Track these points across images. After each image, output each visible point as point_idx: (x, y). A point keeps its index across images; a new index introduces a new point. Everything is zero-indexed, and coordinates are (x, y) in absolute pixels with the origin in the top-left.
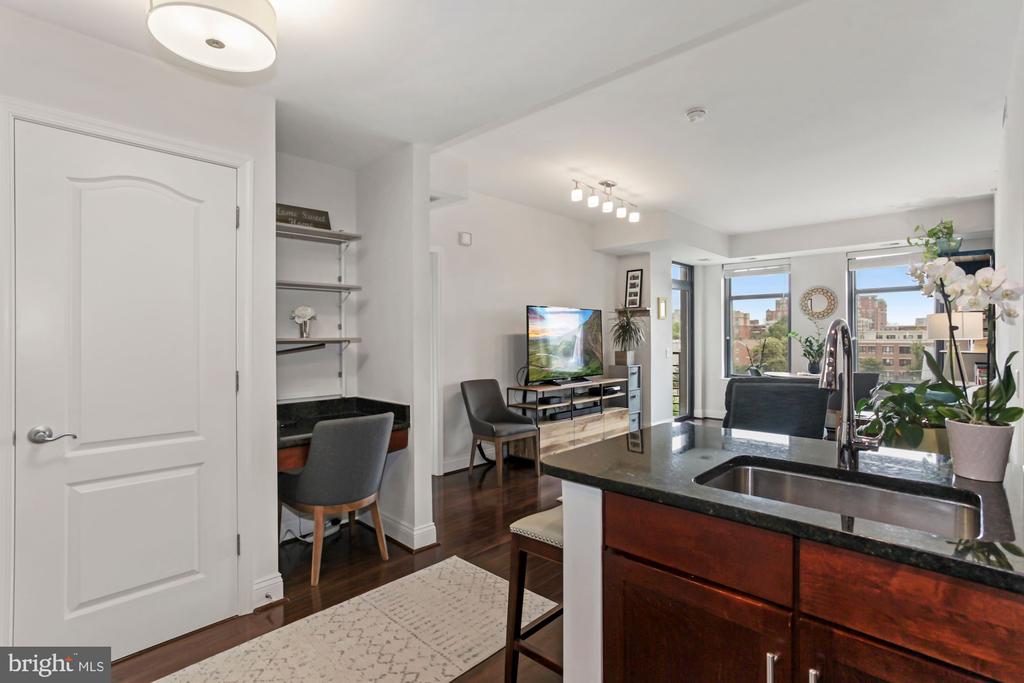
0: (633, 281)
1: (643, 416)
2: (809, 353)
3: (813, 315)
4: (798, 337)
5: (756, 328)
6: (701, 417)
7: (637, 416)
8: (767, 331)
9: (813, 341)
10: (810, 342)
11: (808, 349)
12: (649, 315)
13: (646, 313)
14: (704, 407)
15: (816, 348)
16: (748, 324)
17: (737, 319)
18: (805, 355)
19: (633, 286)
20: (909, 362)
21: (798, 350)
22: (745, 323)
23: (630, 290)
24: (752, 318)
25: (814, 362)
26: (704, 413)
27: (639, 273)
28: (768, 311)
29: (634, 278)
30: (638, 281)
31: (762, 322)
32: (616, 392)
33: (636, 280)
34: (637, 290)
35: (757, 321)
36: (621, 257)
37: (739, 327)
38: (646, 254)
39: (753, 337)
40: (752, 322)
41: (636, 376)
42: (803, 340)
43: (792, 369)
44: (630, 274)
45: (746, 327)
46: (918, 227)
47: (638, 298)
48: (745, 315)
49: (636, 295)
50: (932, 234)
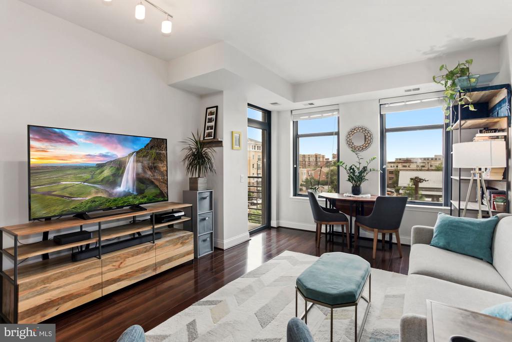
0: (210, 117)
1: (215, 234)
2: (353, 178)
3: (355, 149)
4: (344, 166)
5: (328, 162)
6: (276, 226)
7: (209, 235)
8: (333, 164)
9: (355, 169)
10: (353, 169)
11: (352, 175)
12: (222, 146)
13: (220, 144)
14: (278, 218)
15: (357, 174)
16: (325, 160)
17: (319, 158)
18: (349, 180)
19: (210, 120)
20: (393, 178)
21: (344, 175)
22: (323, 159)
23: (208, 124)
24: (326, 157)
25: (356, 186)
26: (278, 223)
27: (215, 108)
28: (333, 154)
29: (211, 113)
30: (214, 116)
31: (331, 159)
32: (179, 218)
33: (213, 116)
34: (213, 124)
35: (328, 159)
36: (202, 95)
37: (320, 162)
38: (220, 93)
39: (327, 166)
40: (326, 159)
41: (207, 201)
42: (348, 168)
43: (341, 191)
44: (209, 110)
45: (323, 161)
46: (443, 66)
47: (213, 131)
48: (323, 156)
49: (211, 128)
50: (451, 75)
